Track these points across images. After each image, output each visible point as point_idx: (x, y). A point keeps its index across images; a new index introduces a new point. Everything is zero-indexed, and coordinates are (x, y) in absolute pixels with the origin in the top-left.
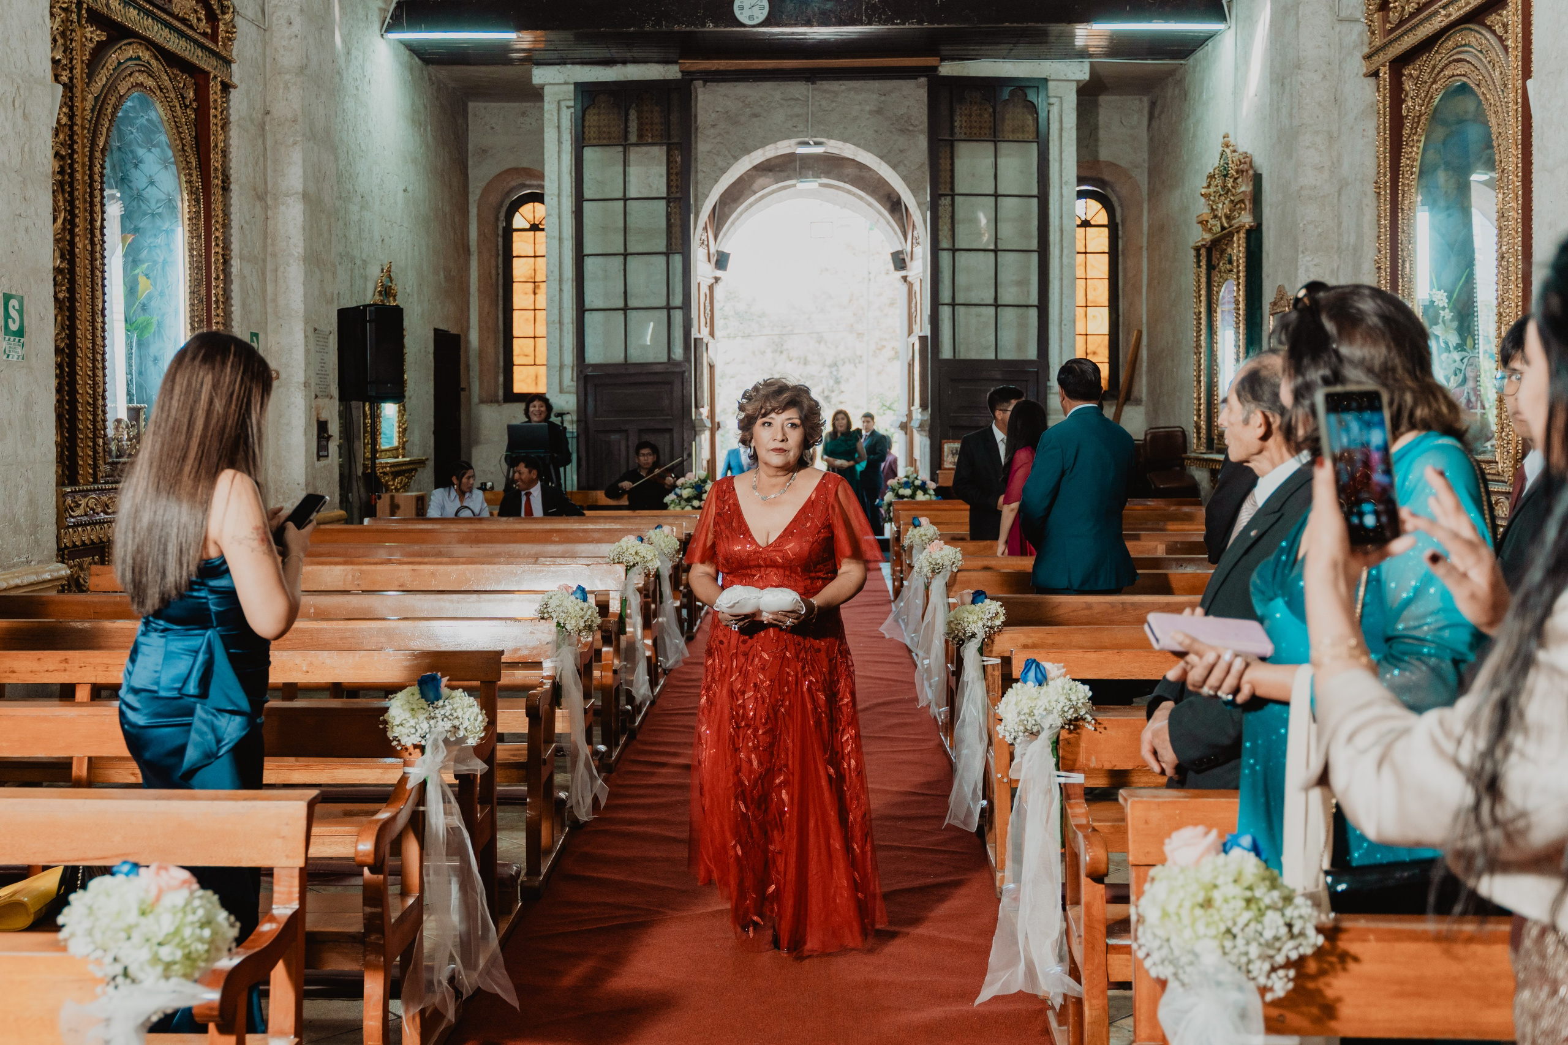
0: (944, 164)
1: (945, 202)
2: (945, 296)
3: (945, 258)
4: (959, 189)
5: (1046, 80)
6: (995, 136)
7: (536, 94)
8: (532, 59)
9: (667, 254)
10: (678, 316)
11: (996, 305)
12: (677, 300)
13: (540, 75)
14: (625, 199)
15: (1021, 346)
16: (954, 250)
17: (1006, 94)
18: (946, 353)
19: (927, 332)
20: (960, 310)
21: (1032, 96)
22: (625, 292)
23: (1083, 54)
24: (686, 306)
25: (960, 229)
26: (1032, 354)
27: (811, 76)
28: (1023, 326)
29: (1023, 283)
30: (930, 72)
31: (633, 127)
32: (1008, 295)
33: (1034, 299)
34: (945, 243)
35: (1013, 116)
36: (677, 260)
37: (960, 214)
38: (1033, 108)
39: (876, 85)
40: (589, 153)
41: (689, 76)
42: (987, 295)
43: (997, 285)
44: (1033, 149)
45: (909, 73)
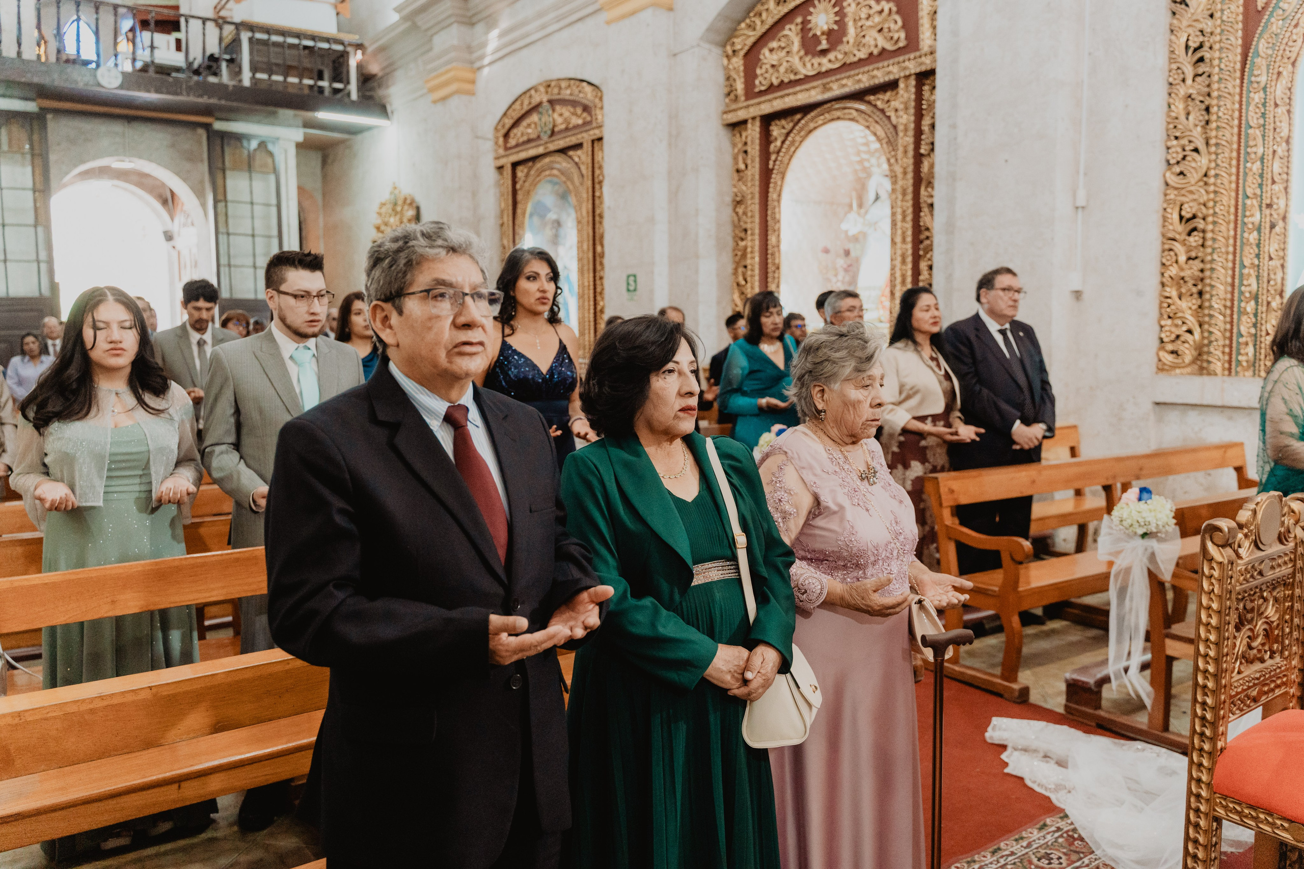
0: (220, 182)
1: (221, 205)
2: (224, 261)
3: (223, 239)
4: (230, 197)
5: (278, 139)
6: (249, 168)
9: (35, 226)
10: (45, 266)
11: (255, 267)
12: (43, 257)
16: (228, 234)
17: (252, 144)
20: (232, 269)
21: (270, 147)
22: (5, 250)
24: (49, 261)
25: (230, 221)
27: (130, 119)
30: (207, 127)
31: (5, 140)
34: (222, 229)
35: (260, 160)
36: (40, 229)
37: (230, 212)
38: (271, 154)
39: (171, 129)
41: (44, 111)
42: (249, 261)
43: (254, 255)
44: (272, 178)
45: (195, 125)
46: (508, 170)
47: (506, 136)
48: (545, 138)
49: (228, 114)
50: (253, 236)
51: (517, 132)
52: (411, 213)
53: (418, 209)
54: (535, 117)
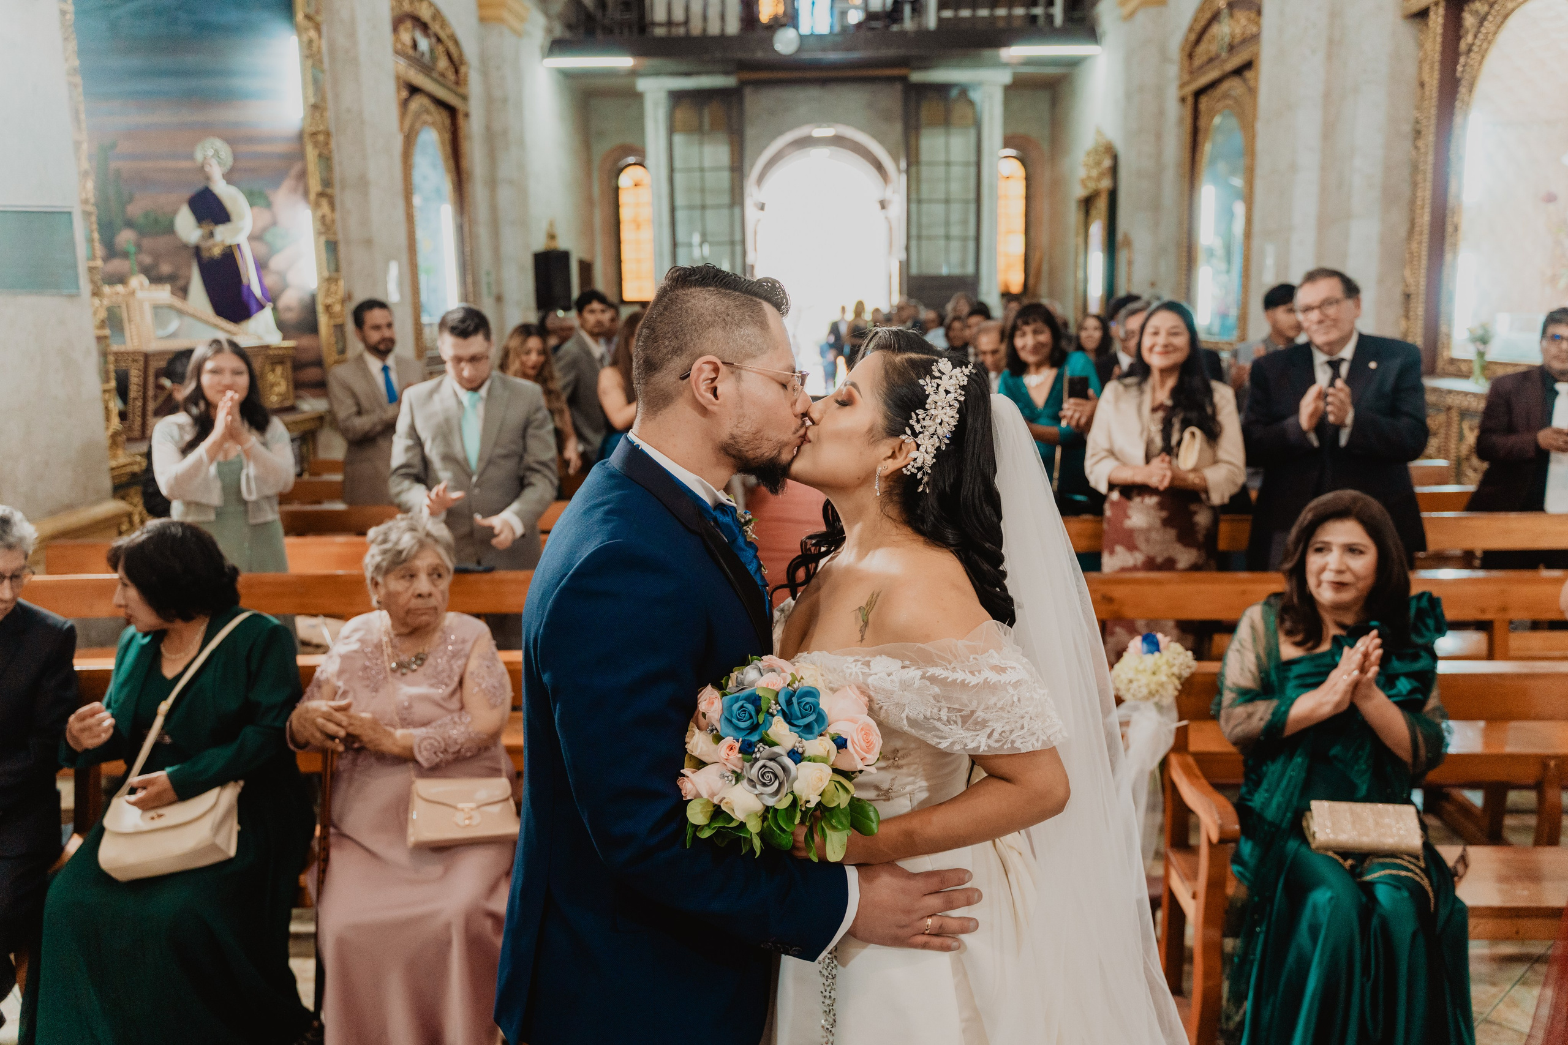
0: (913, 142)
1: (913, 169)
2: (914, 232)
3: (914, 207)
4: (924, 157)
5: (977, 84)
6: (946, 122)
7: (638, 97)
8: (634, 73)
9: (732, 205)
10: (738, 249)
11: (948, 237)
12: (738, 237)
13: (643, 84)
14: (702, 170)
15: (963, 264)
16: (920, 202)
17: (954, 93)
18: (914, 271)
19: (903, 256)
20: (924, 242)
21: (971, 95)
23: (1006, 65)
24: (743, 242)
25: (925, 187)
26: (970, 269)
27: (824, 82)
28: (964, 250)
29: (964, 222)
30: (904, 79)
31: (707, 120)
32: (955, 231)
33: (972, 232)
34: (913, 196)
35: (959, 110)
36: (737, 210)
37: (926, 176)
38: (971, 103)
39: (868, 87)
40: (678, 139)
41: (743, 84)
42: (941, 231)
43: (947, 224)
44: (972, 133)
45: (890, 80)
46: (1190, 100)
47: (1190, 56)
48: (1224, 55)
49: (925, 63)
50: (947, 201)
51: (1202, 48)
52: (1107, 163)
53: (1115, 158)
54: (1215, 29)
